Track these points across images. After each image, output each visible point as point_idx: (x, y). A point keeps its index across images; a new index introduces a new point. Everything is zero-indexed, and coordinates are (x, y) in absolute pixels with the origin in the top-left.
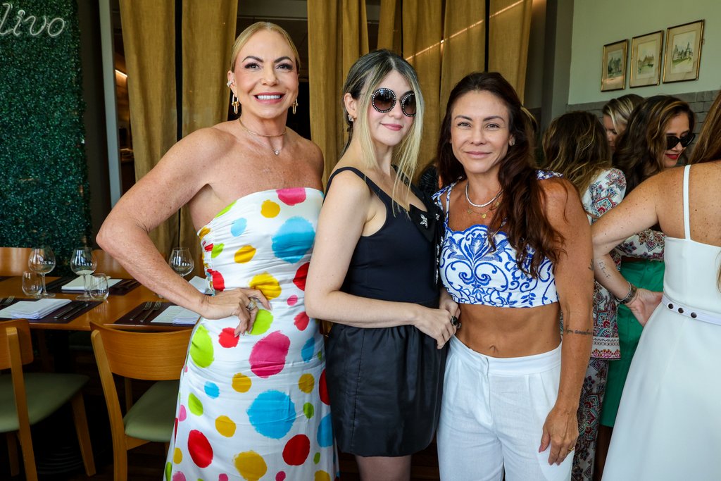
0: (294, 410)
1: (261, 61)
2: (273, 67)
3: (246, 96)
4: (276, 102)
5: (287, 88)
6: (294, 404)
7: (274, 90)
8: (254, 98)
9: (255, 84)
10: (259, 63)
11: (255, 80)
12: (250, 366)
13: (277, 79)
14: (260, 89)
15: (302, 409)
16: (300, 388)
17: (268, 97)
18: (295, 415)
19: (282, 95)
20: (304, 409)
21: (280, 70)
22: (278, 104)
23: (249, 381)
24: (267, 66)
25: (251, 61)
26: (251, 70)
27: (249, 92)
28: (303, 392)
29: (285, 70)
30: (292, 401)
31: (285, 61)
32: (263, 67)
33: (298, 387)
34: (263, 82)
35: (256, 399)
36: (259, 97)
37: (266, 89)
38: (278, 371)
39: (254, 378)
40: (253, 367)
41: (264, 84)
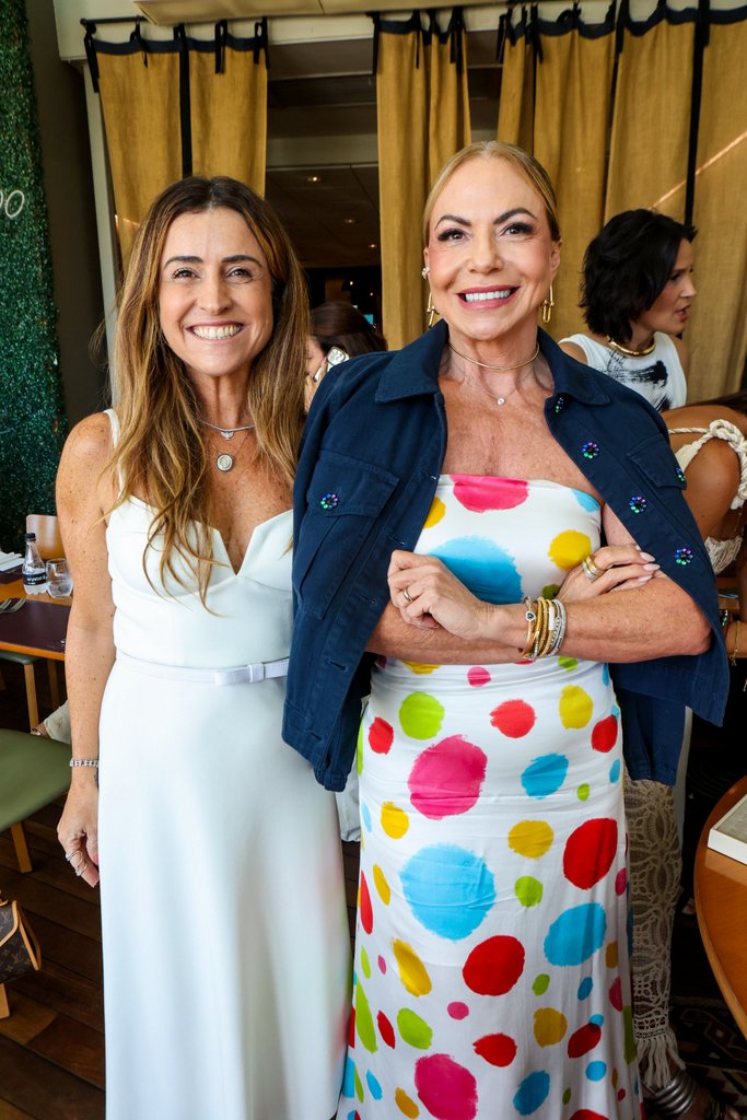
0: (491, 886)
1: (466, 224)
2: (492, 236)
3: (443, 293)
4: (498, 306)
5: (522, 275)
6: (492, 876)
7: (493, 281)
8: (456, 299)
9: (458, 271)
10: (464, 229)
11: (458, 263)
12: (410, 794)
13: (497, 257)
14: (466, 283)
15: (513, 886)
16: (510, 846)
17: (482, 296)
18: (493, 897)
19: (513, 290)
20: (517, 888)
21: (509, 236)
22: (503, 309)
23: (406, 819)
24: (480, 233)
25: (449, 225)
26: (452, 242)
27: (448, 286)
28: (518, 855)
29: (522, 237)
30: (490, 868)
31: (518, 218)
32: (472, 236)
33: (507, 843)
34: (471, 266)
35: (414, 857)
36: (468, 296)
37: (477, 281)
38: (464, 808)
39: (415, 817)
40: (415, 796)
41: (473, 271)
